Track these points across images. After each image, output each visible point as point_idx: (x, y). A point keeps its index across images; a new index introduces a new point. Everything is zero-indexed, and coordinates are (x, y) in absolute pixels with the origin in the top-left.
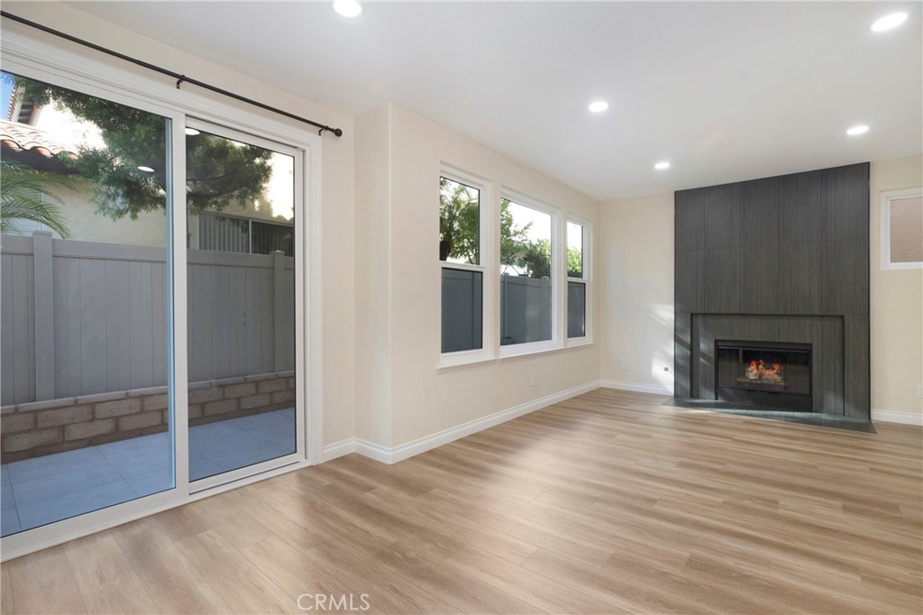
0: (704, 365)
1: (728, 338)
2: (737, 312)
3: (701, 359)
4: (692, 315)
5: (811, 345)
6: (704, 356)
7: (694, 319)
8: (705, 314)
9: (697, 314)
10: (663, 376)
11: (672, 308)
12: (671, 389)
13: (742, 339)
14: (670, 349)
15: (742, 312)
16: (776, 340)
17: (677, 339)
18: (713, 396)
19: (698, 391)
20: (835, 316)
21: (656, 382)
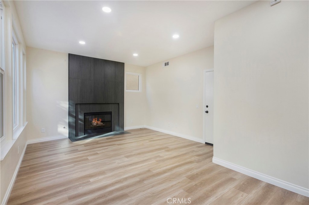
0: (80, 123)
1: (89, 112)
2: (92, 103)
3: (79, 121)
4: (76, 104)
5: (111, 112)
6: (81, 120)
7: (76, 106)
8: (81, 104)
9: (77, 104)
10: (64, 131)
11: (68, 103)
12: (67, 136)
13: (93, 112)
14: (67, 119)
15: (94, 103)
16: (103, 111)
17: (70, 114)
18: (83, 134)
19: (78, 134)
20: (117, 103)
21: (60, 134)
